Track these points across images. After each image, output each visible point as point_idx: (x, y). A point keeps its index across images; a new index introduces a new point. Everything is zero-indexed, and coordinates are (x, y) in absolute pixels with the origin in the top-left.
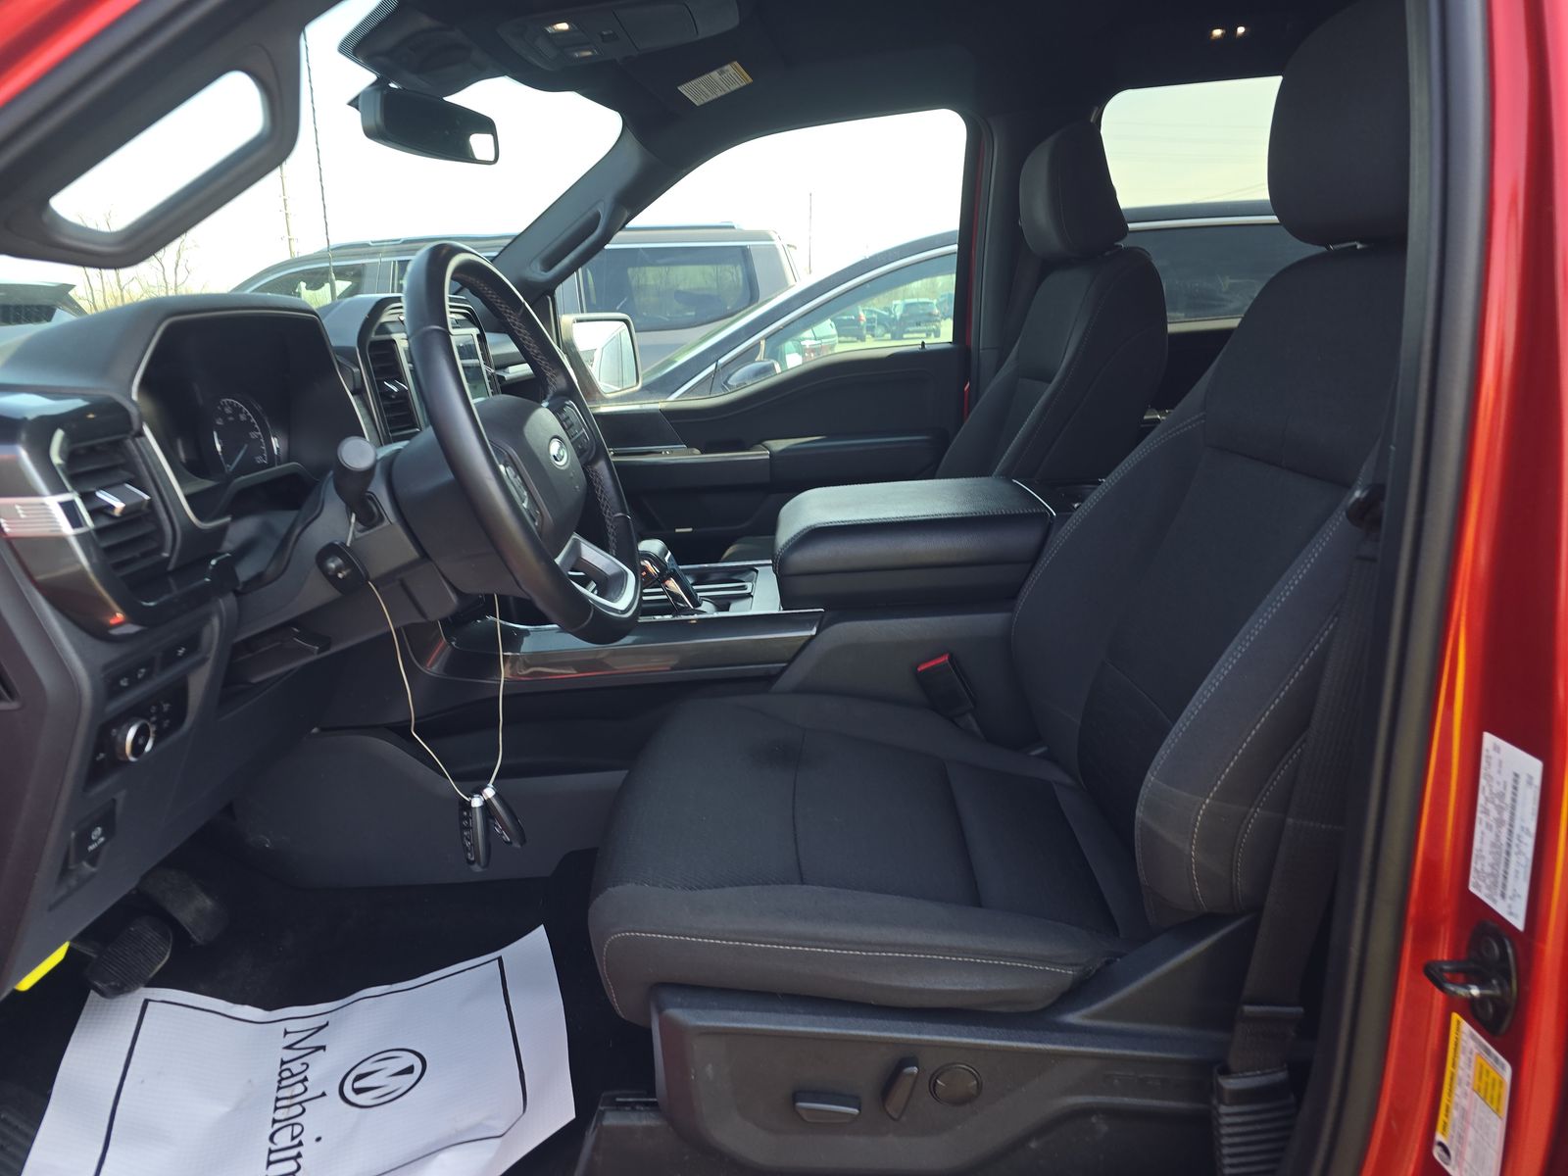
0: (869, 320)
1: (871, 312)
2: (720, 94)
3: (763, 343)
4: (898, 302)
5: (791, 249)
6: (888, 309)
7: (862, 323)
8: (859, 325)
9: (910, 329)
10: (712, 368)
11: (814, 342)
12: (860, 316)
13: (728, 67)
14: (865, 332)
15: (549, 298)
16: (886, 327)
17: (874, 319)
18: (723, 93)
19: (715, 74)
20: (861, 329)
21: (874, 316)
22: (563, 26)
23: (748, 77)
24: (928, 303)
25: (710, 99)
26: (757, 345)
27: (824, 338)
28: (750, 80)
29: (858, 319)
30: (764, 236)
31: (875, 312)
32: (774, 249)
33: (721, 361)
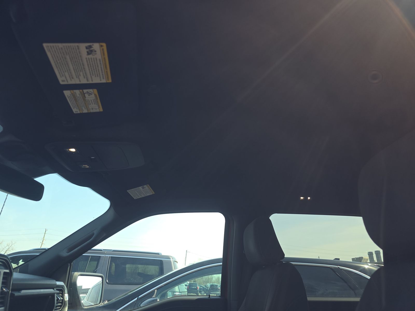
0: (200, 289)
1: (201, 286)
2: (143, 196)
3: (156, 291)
4: (208, 284)
5: (176, 263)
6: (206, 286)
7: (198, 289)
8: (197, 290)
9: (212, 293)
10: (136, 299)
11: (179, 293)
12: (197, 287)
13: (145, 186)
14: (199, 292)
15: (69, 264)
16: (205, 291)
17: (201, 288)
18: (144, 196)
19: (141, 188)
20: (198, 291)
21: (202, 288)
22: (73, 150)
23: (153, 192)
24: (217, 285)
25: (139, 197)
26: (154, 291)
27: (183, 292)
28: (154, 193)
29: (197, 288)
30: (168, 257)
31: (202, 287)
32: (170, 262)
33: (140, 297)
